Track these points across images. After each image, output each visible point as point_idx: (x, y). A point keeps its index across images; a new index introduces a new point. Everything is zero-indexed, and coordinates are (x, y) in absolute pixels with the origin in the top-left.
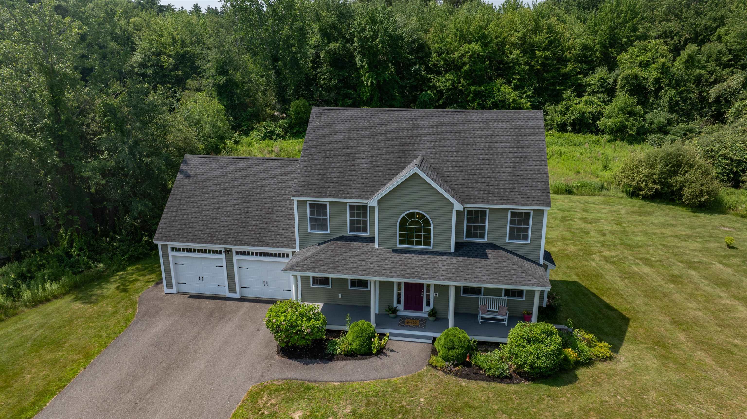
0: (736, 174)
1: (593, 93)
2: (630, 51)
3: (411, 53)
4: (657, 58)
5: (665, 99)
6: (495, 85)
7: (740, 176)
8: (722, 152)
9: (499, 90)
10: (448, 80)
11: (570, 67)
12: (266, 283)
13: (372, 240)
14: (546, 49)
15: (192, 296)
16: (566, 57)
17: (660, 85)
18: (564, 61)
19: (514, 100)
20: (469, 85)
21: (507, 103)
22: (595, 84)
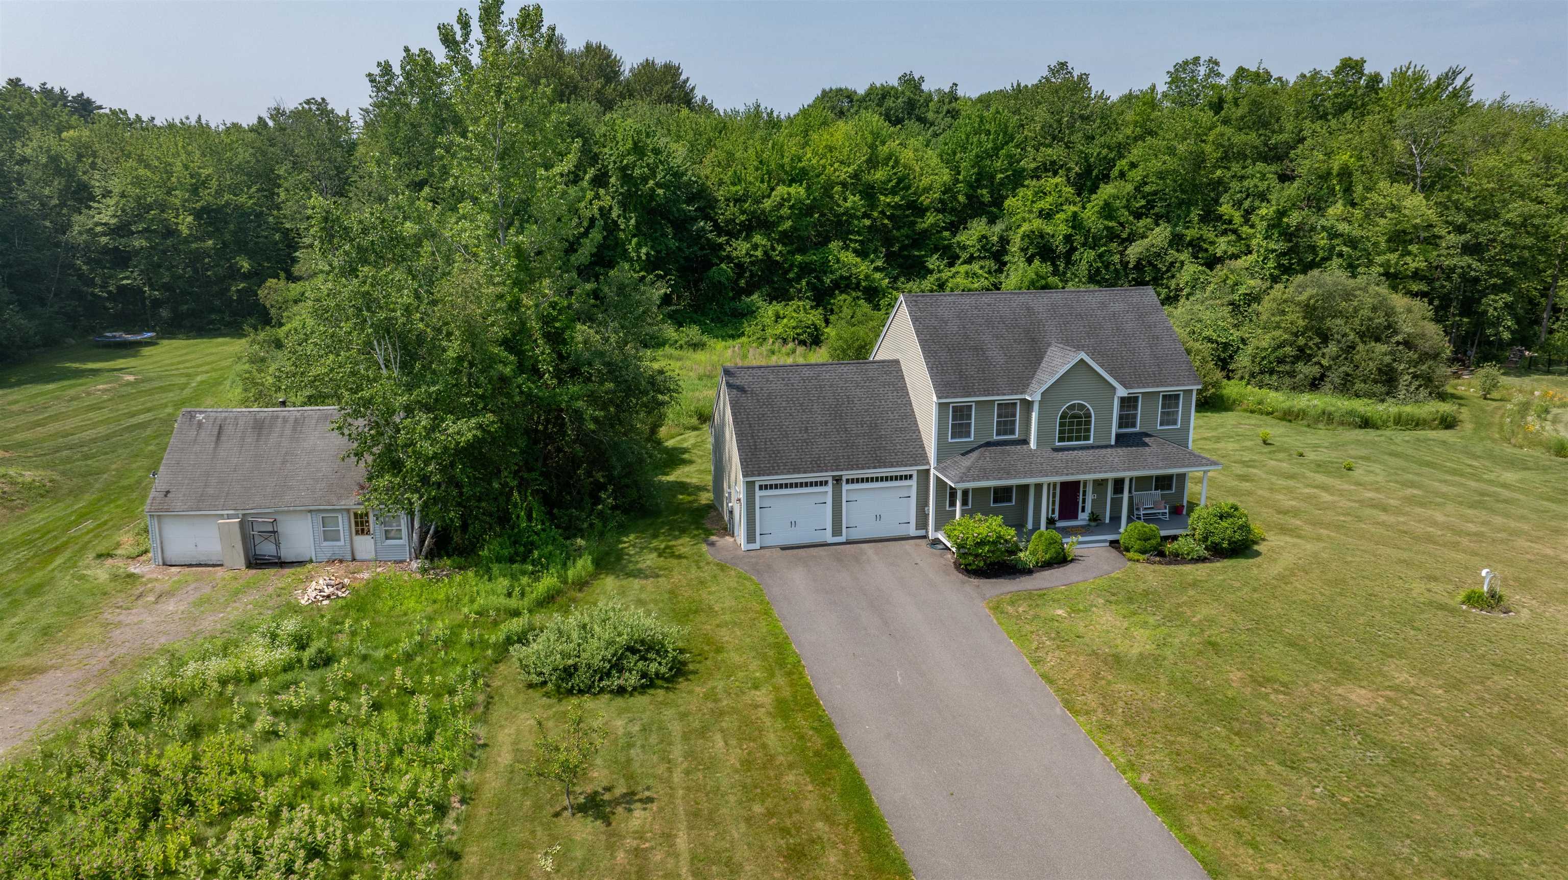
0: (1224, 361)
1: (970, 260)
2: (1021, 194)
3: (689, 201)
4: (1062, 205)
5: (1083, 267)
6: (831, 253)
7: (1228, 364)
8: (1206, 333)
9: (838, 261)
10: (755, 247)
11: (930, 219)
12: (878, 517)
13: (1025, 442)
14: (894, 192)
15: (784, 548)
16: (921, 204)
17: (1072, 245)
18: (921, 211)
19: (867, 277)
20: (789, 252)
21: (854, 281)
22: (974, 246)
